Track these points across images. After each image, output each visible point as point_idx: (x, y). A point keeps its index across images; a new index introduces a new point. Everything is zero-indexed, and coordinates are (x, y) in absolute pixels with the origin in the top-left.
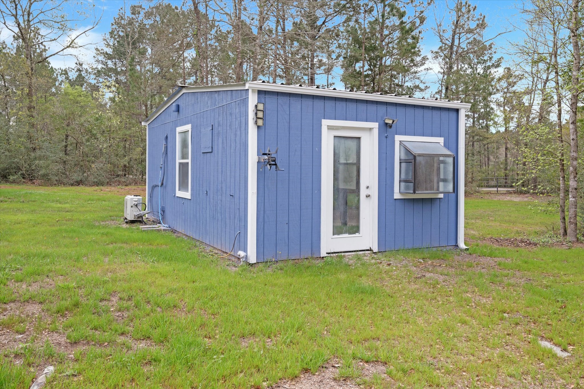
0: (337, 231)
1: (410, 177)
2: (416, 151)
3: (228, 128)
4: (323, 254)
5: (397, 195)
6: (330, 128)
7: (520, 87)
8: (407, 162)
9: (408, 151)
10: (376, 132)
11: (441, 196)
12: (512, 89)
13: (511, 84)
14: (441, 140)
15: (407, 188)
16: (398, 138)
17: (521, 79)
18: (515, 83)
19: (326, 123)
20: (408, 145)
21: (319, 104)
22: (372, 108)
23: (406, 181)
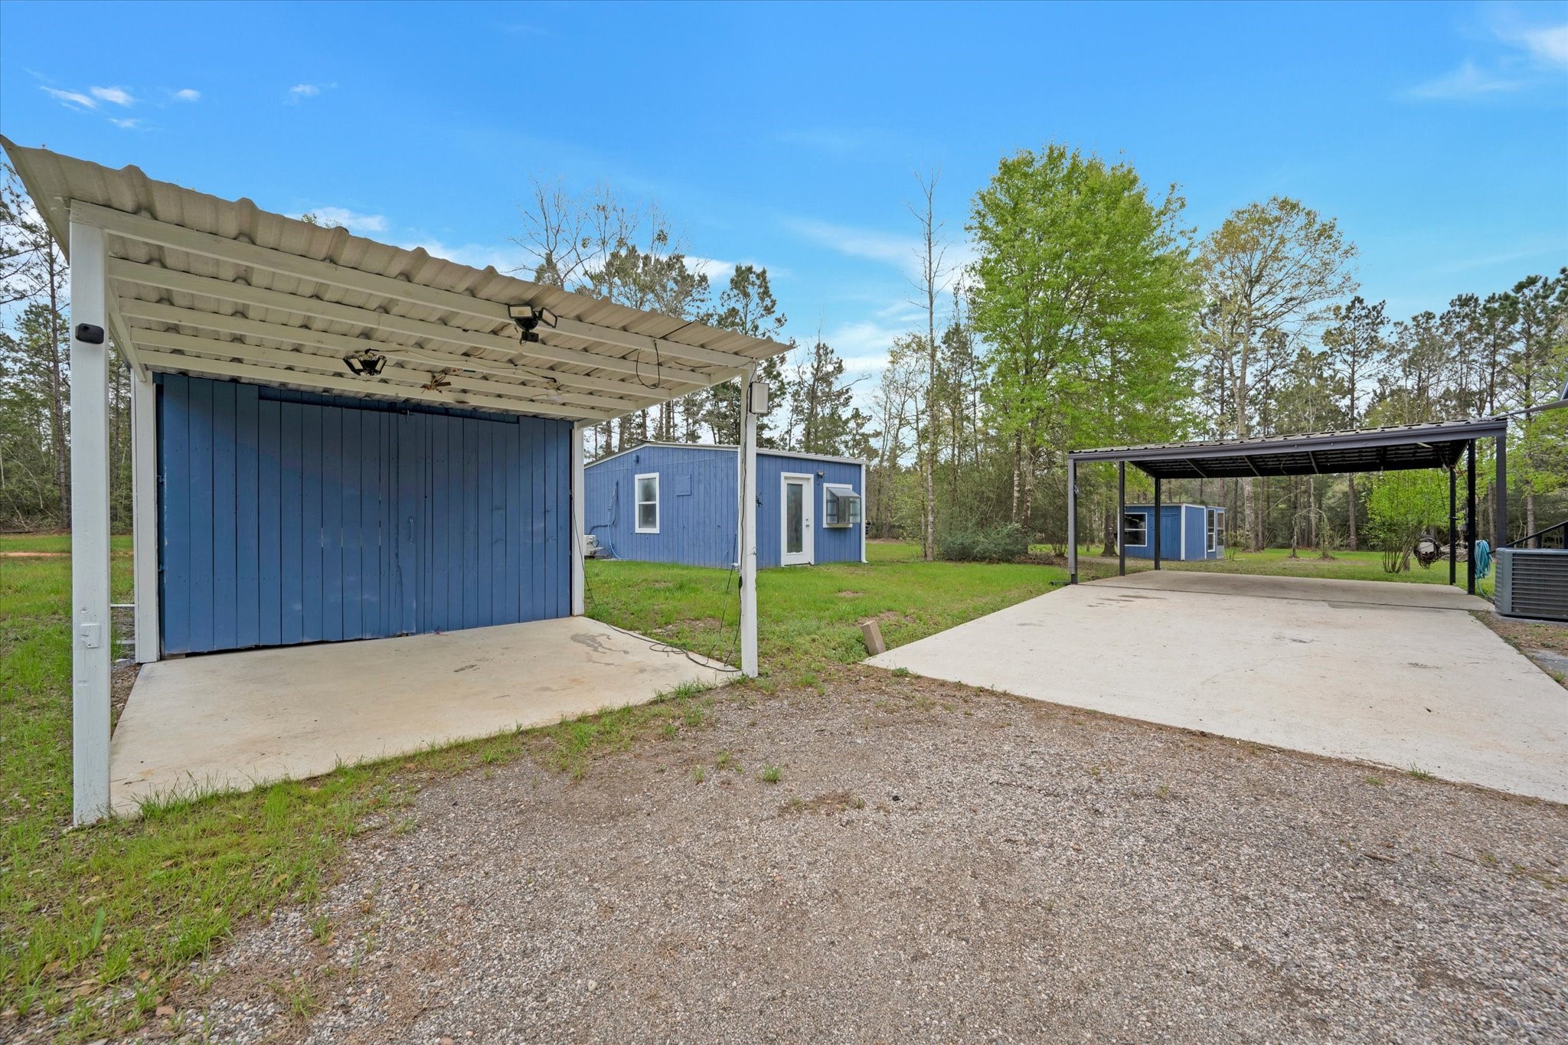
0: (790, 550)
1: (835, 512)
2: (839, 494)
3: (712, 477)
4: (783, 565)
5: (825, 526)
6: (786, 478)
7: (868, 428)
8: (831, 501)
9: (832, 494)
10: (812, 481)
11: (851, 526)
12: (860, 431)
13: (860, 426)
14: (850, 486)
15: (833, 520)
16: (826, 485)
17: (869, 420)
18: (863, 424)
19: (783, 474)
20: (832, 490)
21: (779, 461)
22: (810, 465)
23: (831, 515)
